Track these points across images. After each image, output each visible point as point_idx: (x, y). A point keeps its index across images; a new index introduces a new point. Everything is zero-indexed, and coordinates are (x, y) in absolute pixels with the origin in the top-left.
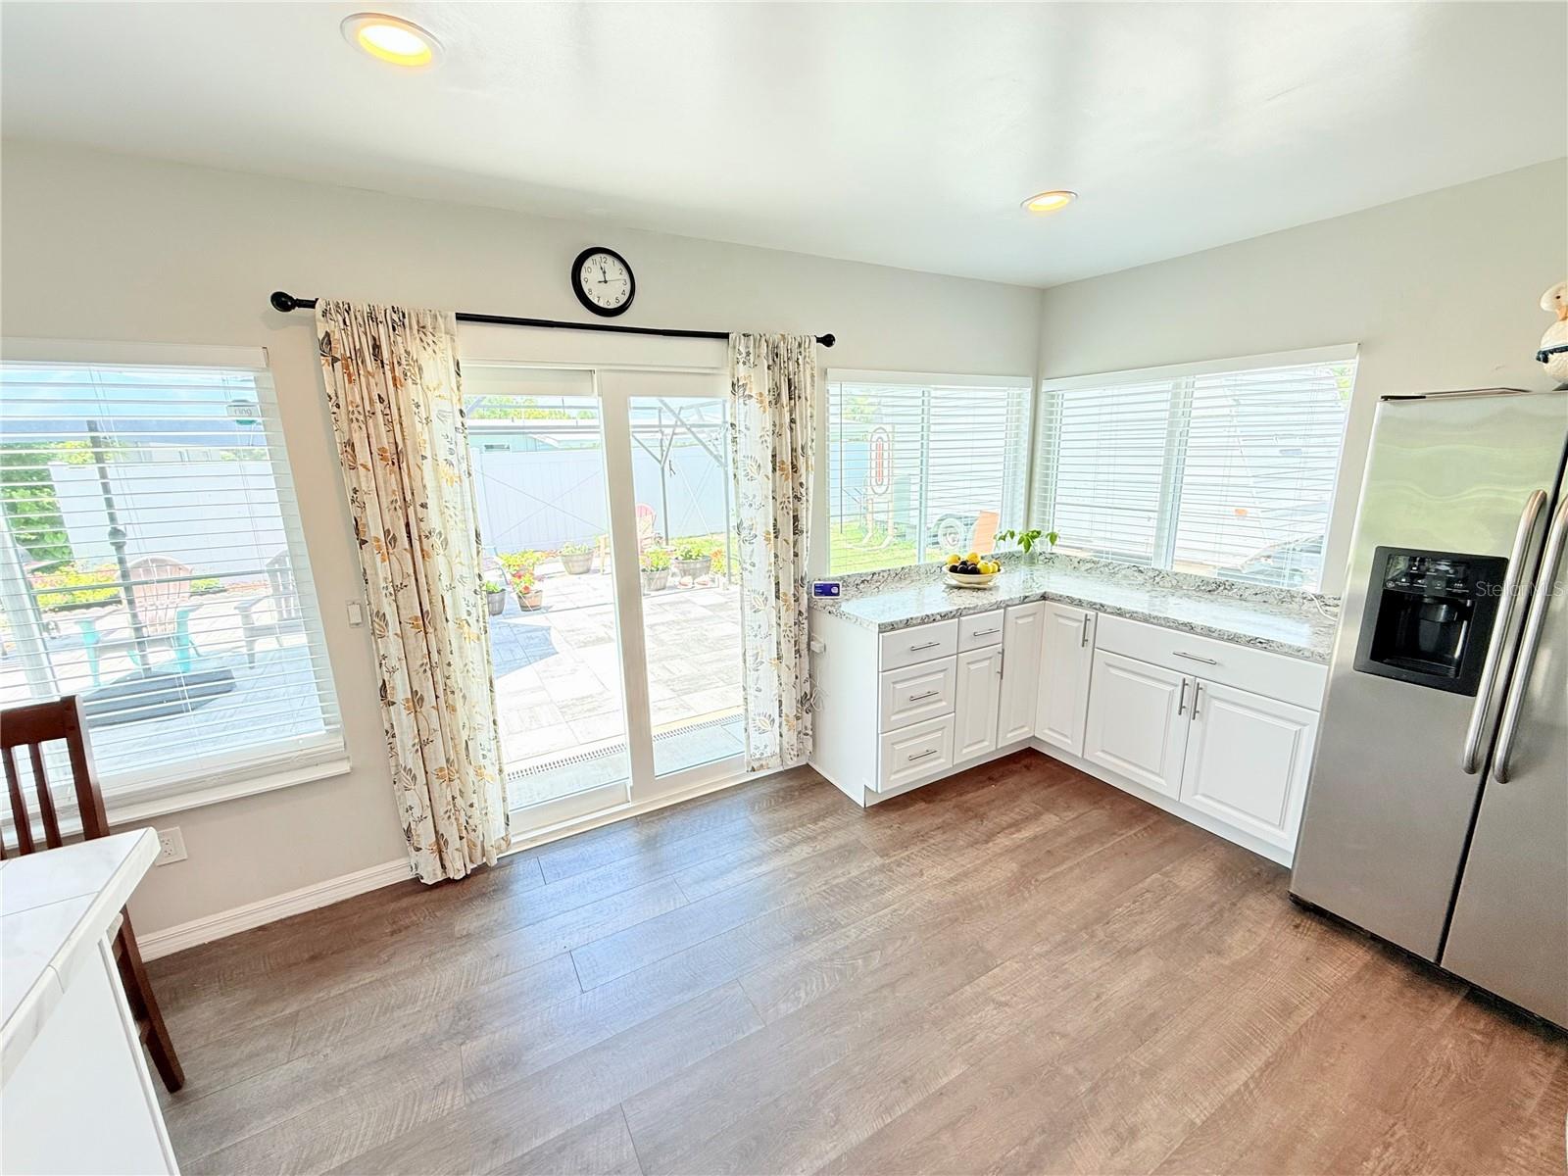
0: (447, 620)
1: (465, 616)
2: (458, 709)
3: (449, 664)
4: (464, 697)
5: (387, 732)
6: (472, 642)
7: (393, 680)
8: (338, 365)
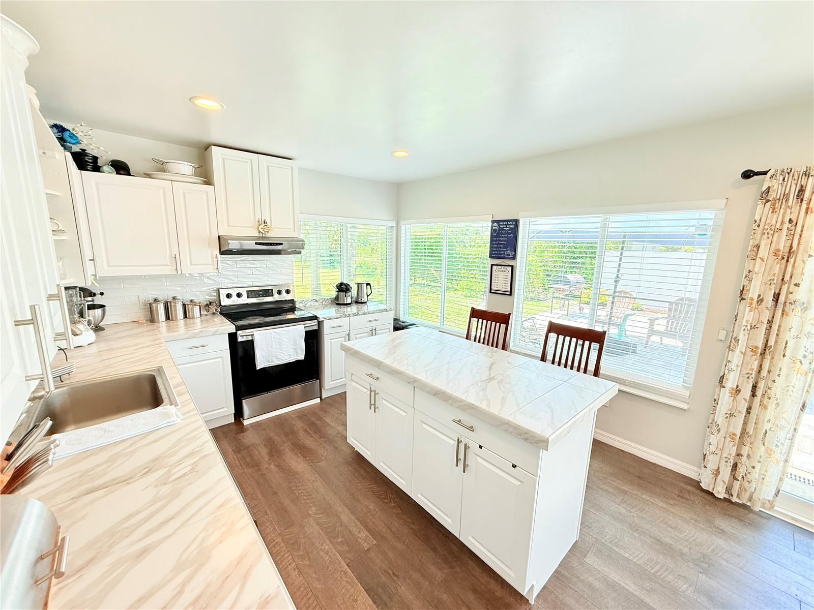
0: (784, 356)
1: (800, 357)
2: (769, 409)
3: (774, 381)
4: (778, 404)
5: (715, 400)
6: (799, 375)
7: (729, 375)
8: (768, 204)
